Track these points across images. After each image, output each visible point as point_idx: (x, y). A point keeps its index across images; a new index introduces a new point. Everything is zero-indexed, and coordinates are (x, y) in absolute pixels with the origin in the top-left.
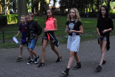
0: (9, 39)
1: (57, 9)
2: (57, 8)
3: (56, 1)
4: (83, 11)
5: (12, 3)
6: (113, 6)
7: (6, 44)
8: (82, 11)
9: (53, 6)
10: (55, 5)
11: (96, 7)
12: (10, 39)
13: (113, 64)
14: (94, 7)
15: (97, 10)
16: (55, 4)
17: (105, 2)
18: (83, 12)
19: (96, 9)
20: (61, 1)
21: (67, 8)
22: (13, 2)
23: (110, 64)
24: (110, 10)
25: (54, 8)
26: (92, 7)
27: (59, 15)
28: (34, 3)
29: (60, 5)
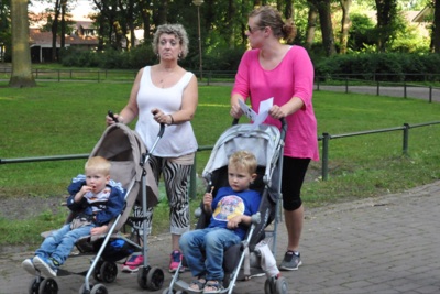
1: (83, 31)
2: (80, 24)
4: (233, 38)
6: (414, 7)
8: (227, 40)
9: (57, 16)
10: (70, 5)
11: (310, 13)
14: (301, 14)
15: (316, 36)
18: (232, 47)
19: (310, 25)
21: (139, 25)
24: (399, 34)
27: (94, 65)
29: (99, 6)
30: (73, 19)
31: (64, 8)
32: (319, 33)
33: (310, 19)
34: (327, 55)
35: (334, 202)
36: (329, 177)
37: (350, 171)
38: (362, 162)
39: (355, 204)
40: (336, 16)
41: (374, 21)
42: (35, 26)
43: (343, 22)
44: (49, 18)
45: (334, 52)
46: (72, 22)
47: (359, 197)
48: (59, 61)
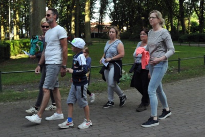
0: (11, 85)
1: (107, 28)
2: (106, 26)
3: (105, 13)
5: (24, 18)
7: (4, 93)
9: (99, 23)
10: (103, 20)
11: (178, 21)
12: (13, 85)
13: (196, 127)
14: (175, 21)
16: (102, 18)
17: (195, 12)
20: (113, 12)
21: (125, 26)
22: (25, 16)
23: (191, 128)
25: (100, 26)
26: (171, 22)
28: (65, 16)
29: (112, 20)
30: (105, 24)
31: (102, 21)
32: (181, 27)
33: (178, 23)
34: (184, 34)
35: (182, 79)
36: (181, 72)
37: (187, 70)
38: (191, 67)
39: (188, 80)
40: (187, 22)
41: (199, 23)
42: (93, 26)
43: (189, 24)
44: (97, 24)
45: (186, 33)
46: (104, 25)
47: (189, 78)
48: (100, 37)
